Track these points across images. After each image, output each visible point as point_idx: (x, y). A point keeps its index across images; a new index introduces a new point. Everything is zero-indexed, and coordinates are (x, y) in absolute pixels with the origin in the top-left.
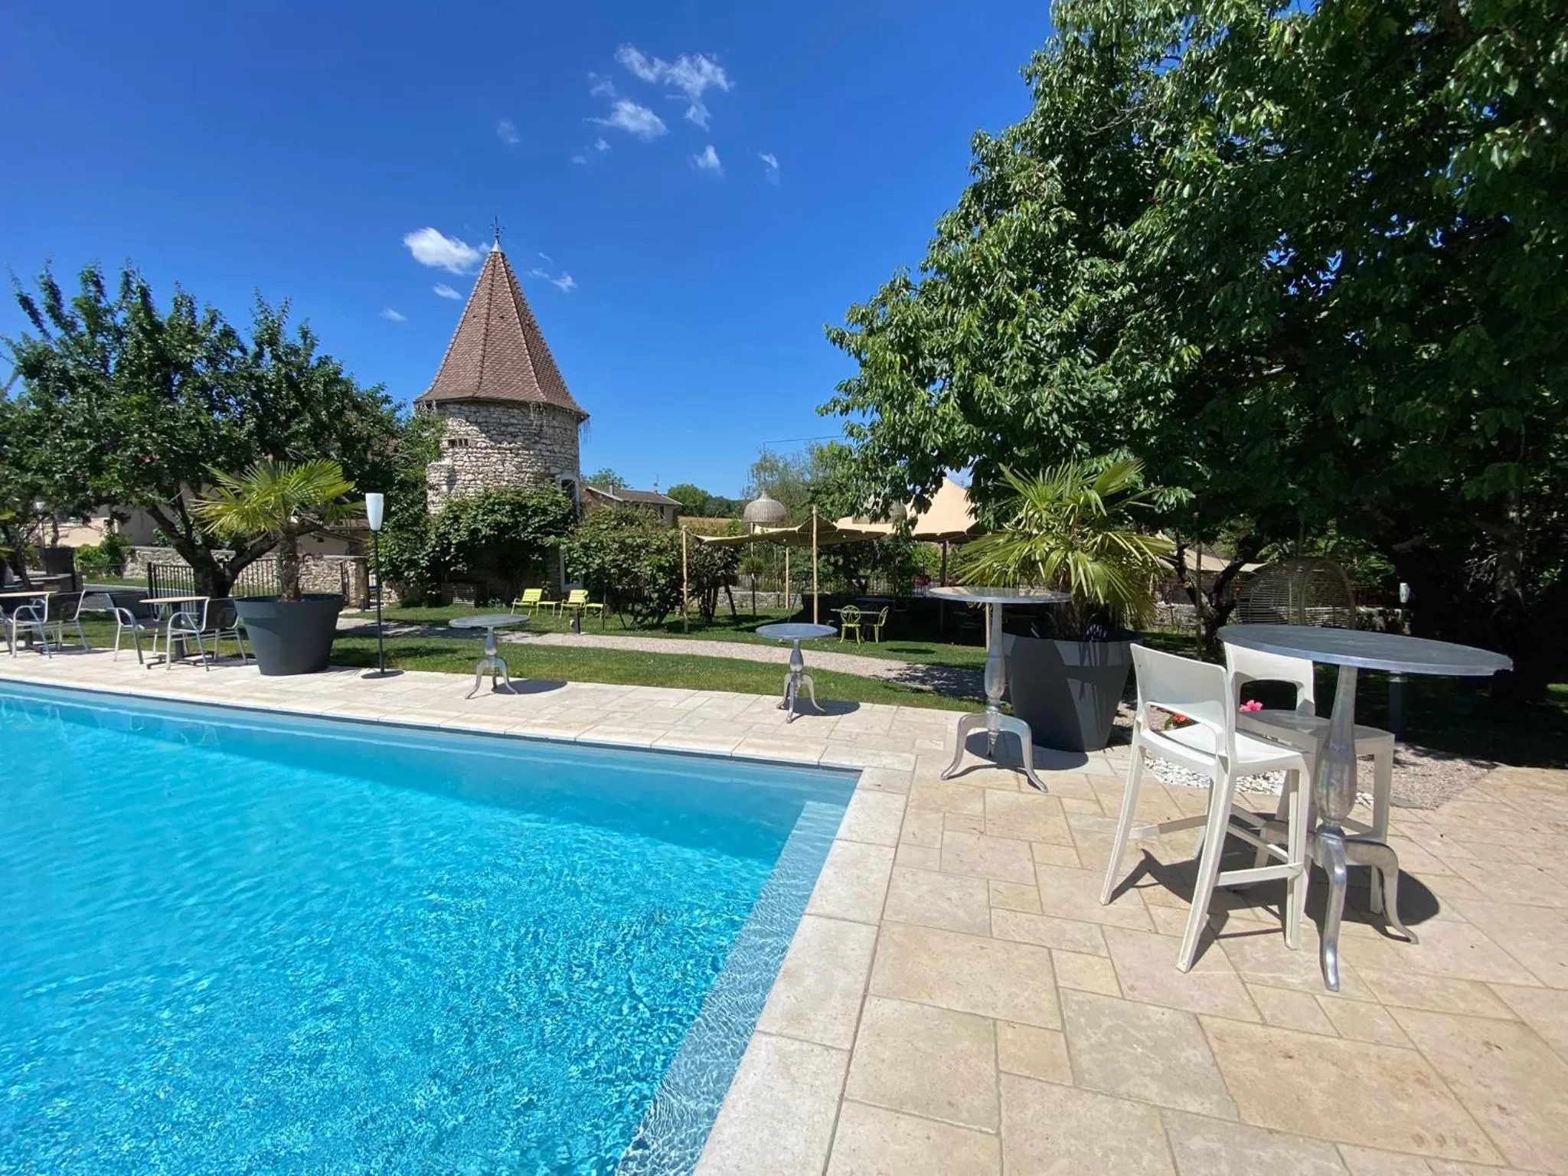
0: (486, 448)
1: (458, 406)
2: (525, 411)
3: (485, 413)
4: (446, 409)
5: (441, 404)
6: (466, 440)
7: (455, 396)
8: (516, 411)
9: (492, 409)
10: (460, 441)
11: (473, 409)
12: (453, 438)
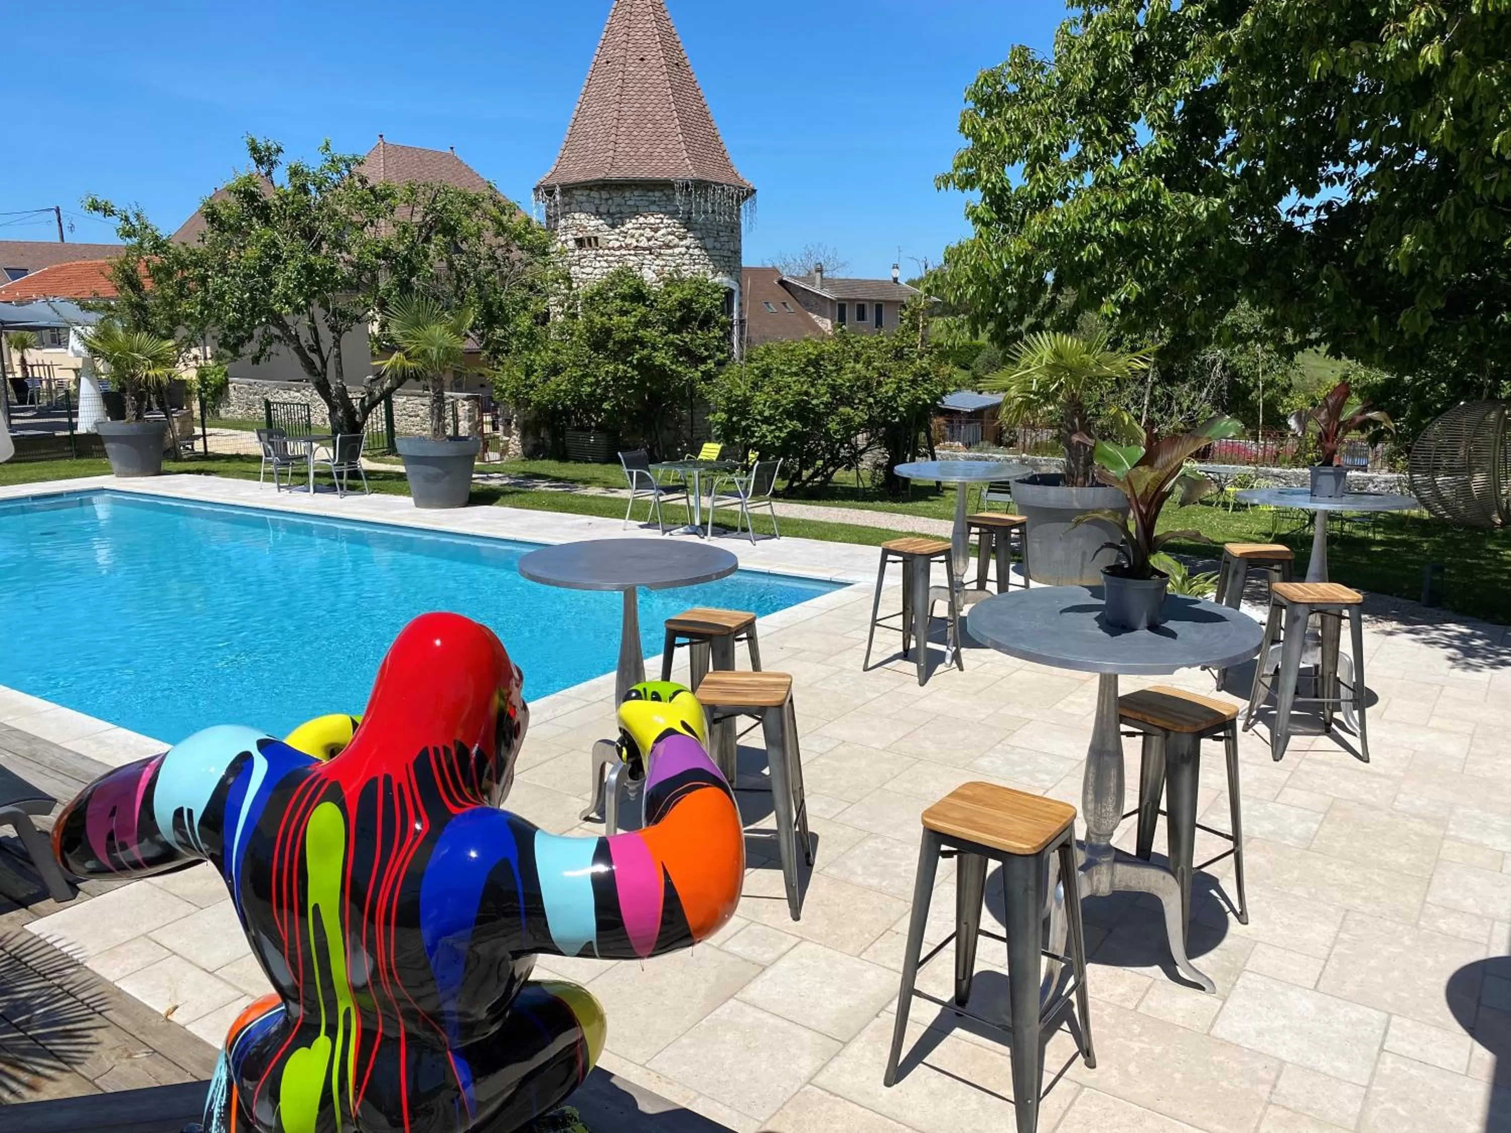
0: (620, 247)
1: (586, 193)
2: (671, 192)
3: (618, 200)
4: (572, 197)
5: (567, 189)
6: (596, 239)
7: (582, 178)
8: (657, 194)
9: (627, 194)
10: (589, 240)
11: (605, 195)
12: (580, 235)
